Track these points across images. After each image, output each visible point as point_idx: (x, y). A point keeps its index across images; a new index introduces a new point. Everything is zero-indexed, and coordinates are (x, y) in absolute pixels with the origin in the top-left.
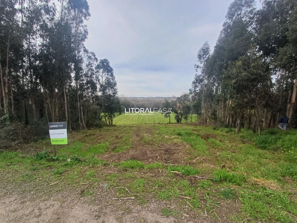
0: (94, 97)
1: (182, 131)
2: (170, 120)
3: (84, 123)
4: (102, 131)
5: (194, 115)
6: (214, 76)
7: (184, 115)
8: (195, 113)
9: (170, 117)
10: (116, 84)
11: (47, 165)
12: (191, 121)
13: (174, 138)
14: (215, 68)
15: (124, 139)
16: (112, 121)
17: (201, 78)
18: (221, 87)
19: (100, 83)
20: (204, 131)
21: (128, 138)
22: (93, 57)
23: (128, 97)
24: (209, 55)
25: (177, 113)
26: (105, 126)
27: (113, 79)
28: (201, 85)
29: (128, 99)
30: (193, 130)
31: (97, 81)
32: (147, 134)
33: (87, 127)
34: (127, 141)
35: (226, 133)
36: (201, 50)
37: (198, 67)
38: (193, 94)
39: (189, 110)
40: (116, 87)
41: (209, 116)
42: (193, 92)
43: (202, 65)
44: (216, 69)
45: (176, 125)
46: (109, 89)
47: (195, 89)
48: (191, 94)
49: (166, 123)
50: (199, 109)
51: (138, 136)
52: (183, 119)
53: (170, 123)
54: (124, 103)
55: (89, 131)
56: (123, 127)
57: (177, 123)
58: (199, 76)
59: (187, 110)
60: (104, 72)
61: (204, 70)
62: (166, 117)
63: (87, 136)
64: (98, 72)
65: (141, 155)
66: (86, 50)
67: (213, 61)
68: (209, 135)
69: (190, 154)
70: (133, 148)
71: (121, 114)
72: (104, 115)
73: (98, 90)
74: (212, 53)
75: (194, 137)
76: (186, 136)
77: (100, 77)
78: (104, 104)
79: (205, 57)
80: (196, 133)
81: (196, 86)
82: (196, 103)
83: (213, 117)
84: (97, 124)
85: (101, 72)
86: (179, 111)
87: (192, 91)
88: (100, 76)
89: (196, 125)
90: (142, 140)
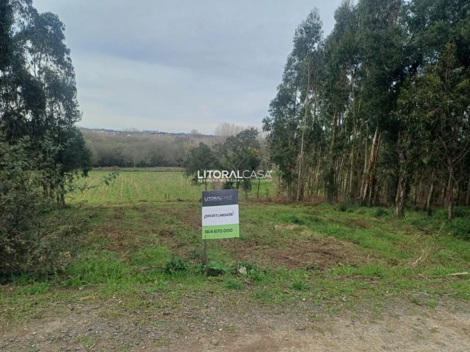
9: (206, 184)
12: (258, 194)
36: (303, 29)
42: (273, 126)
47: (276, 118)
48: (267, 130)
87: (270, 123)
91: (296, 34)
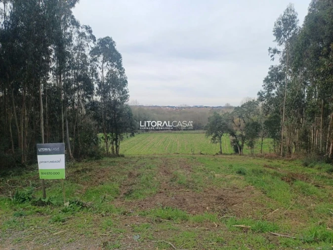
0: (88, 105)
1: (245, 168)
2: (221, 148)
3: (70, 151)
4: (103, 164)
5: (266, 140)
6: (305, 68)
7: (248, 139)
8: (269, 137)
9: (221, 142)
10: (127, 82)
11: (36, 210)
12: (261, 151)
13: (232, 179)
14: (307, 53)
15: (144, 178)
16: (117, 147)
17: (281, 71)
18: (318, 88)
19: (99, 80)
20: (287, 169)
21: (151, 176)
22: (87, 34)
23: (144, 105)
24: (297, 29)
25: (235, 136)
26: (105, 156)
27: (120, 73)
28: (280, 84)
29: (145, 109)
30: (266, 166)
31: (92, 76)
32: (183, 171)
33: (75, 158)
34: (149, 182)
35: (327, 172)
36: (281, 21)
37: (275, 51)
38: (265, 102)
39: (257, 131)
40: (126, 88)
41: (295, 143)
42: (266, 97)
43: (282, 48)
44: (308, 57)
45: (232, 156)
46: (114, 91)
47: (268, 91)
48: (262, 100)
49: (214, 153)
50: (275, 129)
51: (168, 173)
52: (245, 146)
53: (221, 153)
54: (138, 116)
55: (80, 164)
56: (137, 158)
57: (235, 154)
58: (277, 68)
59: (253, 131)
60: (106, 61)
61: (285, 58)
62: (213, 142)
63: (78, 171)
64: (95, 60)
65: (178, 204)
66: (75, 21)
67: (304, 41)
68: (297, 175)
69: (263, 206)
70: (161, 193)
71: (134, 136)
72: (104, 137)
73: (95, 91)
74: (302, 27)
75: (269, 178)
76: (253, 176)
77: (98, 70)
78: (105, 117)
79: (288, 34)
80: (272, 171)
81: (271, 87)
82: (270, 118)
83: (303, 143)
84: (92, 153)
85: (100, 61)
86: (238, 133)
87: (263, 95)
88: (98, 68)
89: (270, 158)
90: (175, 180)
91: (275, 26)
